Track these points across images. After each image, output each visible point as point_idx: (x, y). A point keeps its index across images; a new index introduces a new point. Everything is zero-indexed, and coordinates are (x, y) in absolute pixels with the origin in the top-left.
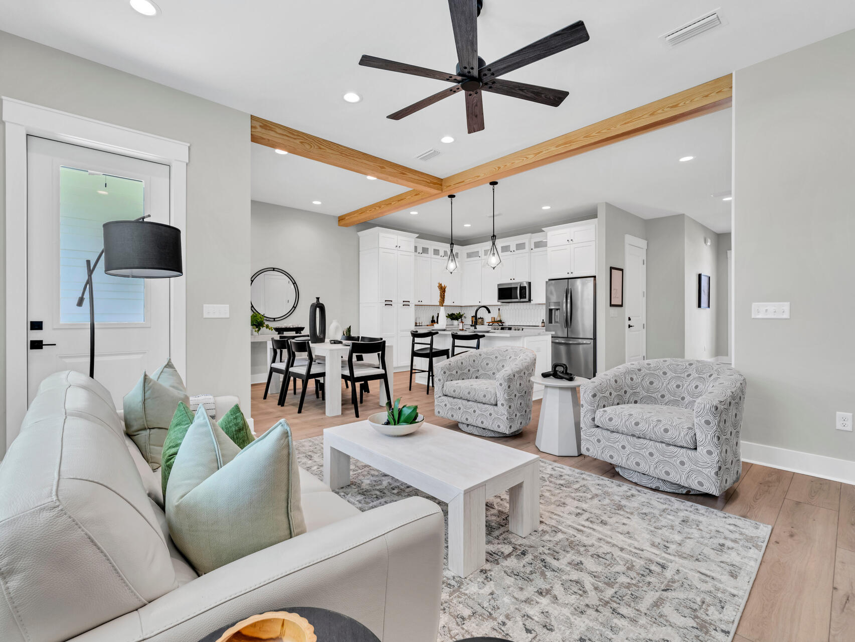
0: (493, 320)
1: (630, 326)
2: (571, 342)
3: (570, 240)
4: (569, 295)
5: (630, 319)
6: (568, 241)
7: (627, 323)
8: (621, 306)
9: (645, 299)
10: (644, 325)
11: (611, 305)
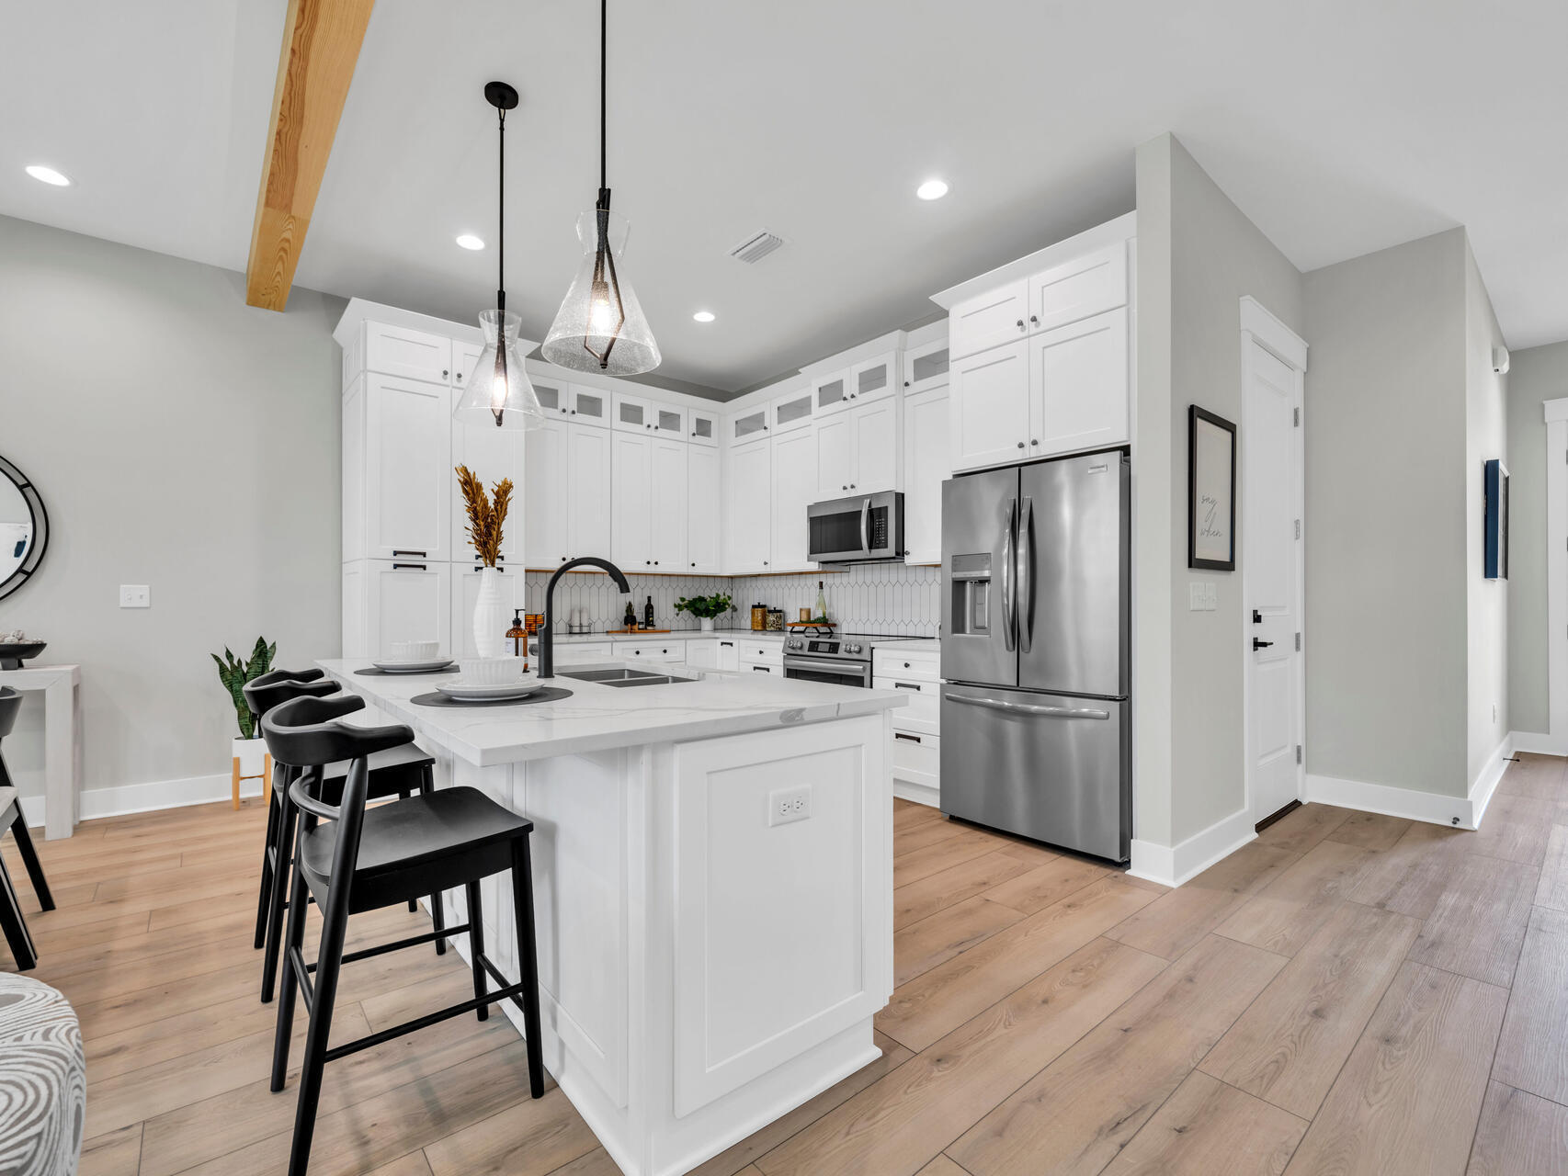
0: (804, 619)
1: (1257, 644)
2: (1035, 708)
3: (1026, 322)
4: (1023, 531)
5: (1257, 619)
6: (1020, 323)
7: (1250, 631)
8: (1228, 566)
9: (1299, 545)
10: (1298, 636)
11: (1193, 562)
